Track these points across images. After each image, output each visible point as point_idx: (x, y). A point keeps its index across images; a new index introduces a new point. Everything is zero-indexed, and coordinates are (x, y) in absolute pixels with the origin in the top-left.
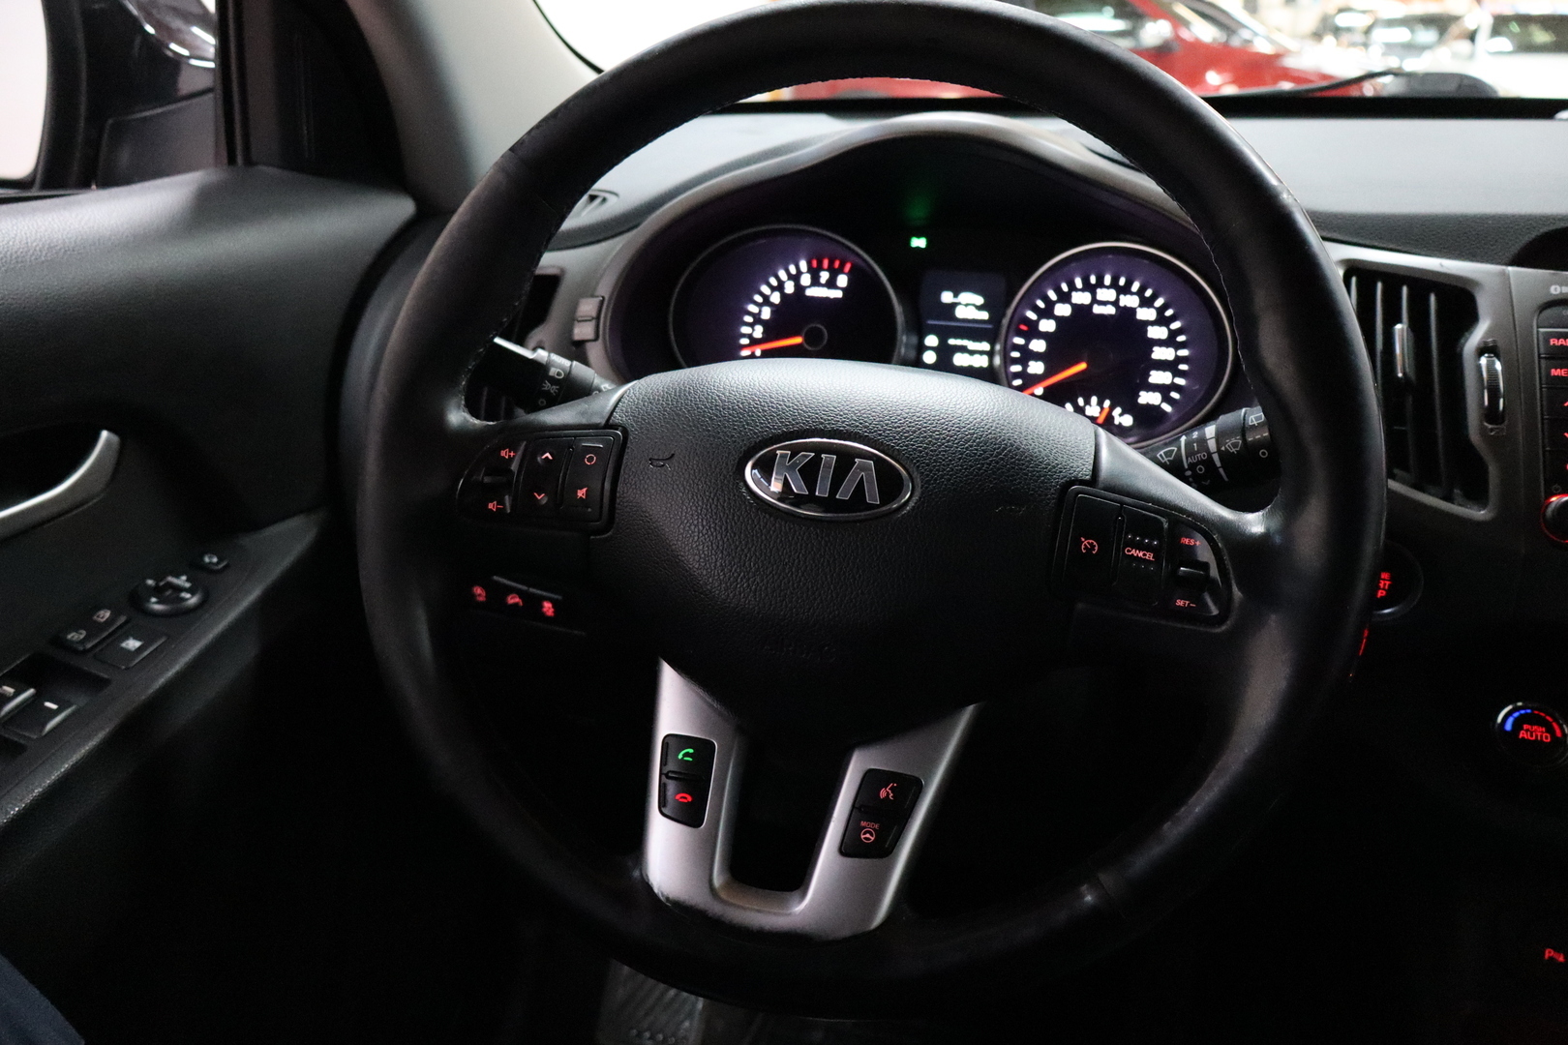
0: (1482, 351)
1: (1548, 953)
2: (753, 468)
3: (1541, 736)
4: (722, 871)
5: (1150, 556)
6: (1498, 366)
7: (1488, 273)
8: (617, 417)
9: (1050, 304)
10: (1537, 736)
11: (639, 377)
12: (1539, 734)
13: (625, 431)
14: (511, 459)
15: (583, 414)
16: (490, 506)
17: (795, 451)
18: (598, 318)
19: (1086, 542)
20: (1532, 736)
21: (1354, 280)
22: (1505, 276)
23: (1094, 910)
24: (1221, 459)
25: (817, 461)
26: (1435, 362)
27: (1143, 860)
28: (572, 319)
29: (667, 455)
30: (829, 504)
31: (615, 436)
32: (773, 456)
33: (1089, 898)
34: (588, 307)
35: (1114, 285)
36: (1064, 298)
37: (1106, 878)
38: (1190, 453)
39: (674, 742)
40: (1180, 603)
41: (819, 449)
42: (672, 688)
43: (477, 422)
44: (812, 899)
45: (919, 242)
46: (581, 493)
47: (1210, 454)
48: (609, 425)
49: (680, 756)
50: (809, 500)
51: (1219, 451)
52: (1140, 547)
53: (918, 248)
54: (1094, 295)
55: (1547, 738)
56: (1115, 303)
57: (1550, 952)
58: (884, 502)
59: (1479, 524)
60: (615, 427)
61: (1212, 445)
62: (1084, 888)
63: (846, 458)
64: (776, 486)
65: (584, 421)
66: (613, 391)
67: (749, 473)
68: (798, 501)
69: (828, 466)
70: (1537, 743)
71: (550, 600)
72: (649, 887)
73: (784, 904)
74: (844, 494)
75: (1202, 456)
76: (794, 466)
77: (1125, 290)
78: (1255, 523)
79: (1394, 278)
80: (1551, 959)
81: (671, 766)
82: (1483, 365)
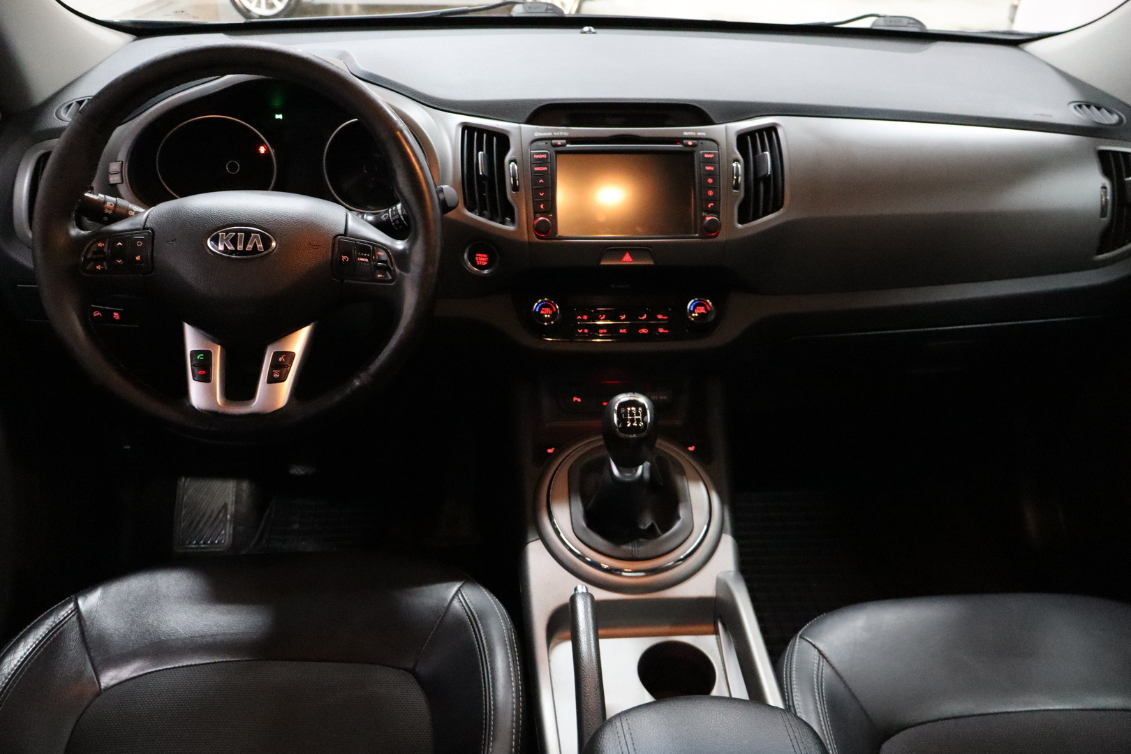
0: (510, 162)
1: (575, 399)
2: (211, 240)
4: (221, 398)
5: (367, 260)
6: (516, 167)
7: (513, 128)
8: (148, 224)
11: (154, 205)
13: (152, 230)
14: (103, 247)
15: (132, 225)
16: (98, 267)
17: (227, 232)
18: (121, 172)
19: (344, 257)
21: (466, 131)
22: (520, 128)
23: (359, 387)
24: (404, 218)
25: (236, 235)
26: (495, 166)
27: (373, 368)
28: (107, 174)
29: (173, 239)
30: (244, 252)
31: (149, 233)
32: (218, 235)
33: (357, 383)
34: (114, 167)
37: (363, 375)
38: (393, 216)
39: (194, 353)
40: (379, 276)
41: (236, 231)
42: (189, 331)
43: (83, 232)
44: (259, 400)
45: (279, 116)
46: (138, 258)
47: (399, 216)
48: (145, 228)
49: (198, 358)
50: (235, 252)
51: (403, 215)
52: (363, 257)
53: (279, 119)
58: (265, 249)
59: (512, 232)
60: (148, 229)
61: (400, 212)
62: (355, 380)
63: (248, 234)
64: (221, 248)
65: (133, 228)
66: (144, 212)
67: (209, 243)
68: (232, 252)
69: (241, 237)
71: (117, 311)
72: (193, 407)
73: (248, 405)
74: (250, 247)
75: (397, 217)
76: (228, 238)
78: (400, 245)
79: (481, 130)
80: (576, 401)
81: (194, 363)
82: (511, 167)
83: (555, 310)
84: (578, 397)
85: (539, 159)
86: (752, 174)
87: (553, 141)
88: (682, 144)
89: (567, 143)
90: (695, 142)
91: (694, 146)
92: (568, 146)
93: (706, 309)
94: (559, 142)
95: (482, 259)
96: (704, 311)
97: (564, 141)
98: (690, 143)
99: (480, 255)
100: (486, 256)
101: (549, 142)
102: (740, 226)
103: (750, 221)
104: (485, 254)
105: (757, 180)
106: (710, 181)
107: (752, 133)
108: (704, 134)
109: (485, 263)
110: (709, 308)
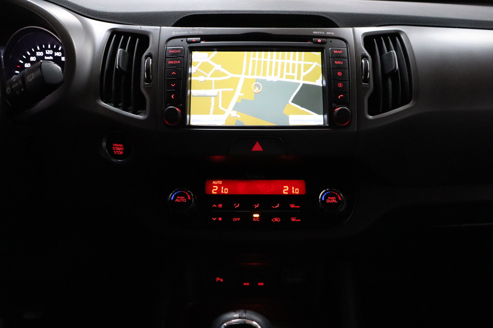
0: (147, 57)
3: (183, 200)
6: (151, 62)
9: (28, 57)
10: (181, 200)
12: (182, 199)
20: (179, 200)
26: (133, 62)
35: (52, 48)
36: (33, 54)
54: (44, 53)
55: (185, 201)
56: (53, 55)
57: (218, 279)
70: (182, 203)
77: (56, 50)
80: (219, 281)
82: (146, 62)
83: (189, 198)
84: (220, 278)
85: (173, 54)
86: (380, 70)
87: (189, 39)
88: (312, 41)
89: (201, 40)
90: (325, 40)
91: (322, 43)
92: (202, 42)
93: (337, 199)
94: (194, 39)
95: (118, 149)
96: (335, 201)
97: (199, 38)
98: (319, 41)
99: (116, 145)
100: (121, 145)
101: (185, 39)
102: (371, 117)
103: (380, 113)
104: (121, 144)
105: (385, 76)
106: (340, 74)
107: (377, 36)
108: (333, 34)
109: (121, 153)
110: (340, 199)
